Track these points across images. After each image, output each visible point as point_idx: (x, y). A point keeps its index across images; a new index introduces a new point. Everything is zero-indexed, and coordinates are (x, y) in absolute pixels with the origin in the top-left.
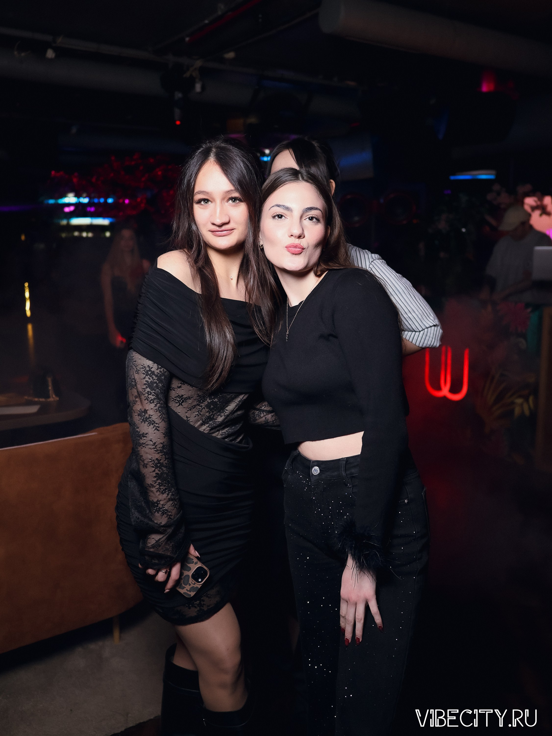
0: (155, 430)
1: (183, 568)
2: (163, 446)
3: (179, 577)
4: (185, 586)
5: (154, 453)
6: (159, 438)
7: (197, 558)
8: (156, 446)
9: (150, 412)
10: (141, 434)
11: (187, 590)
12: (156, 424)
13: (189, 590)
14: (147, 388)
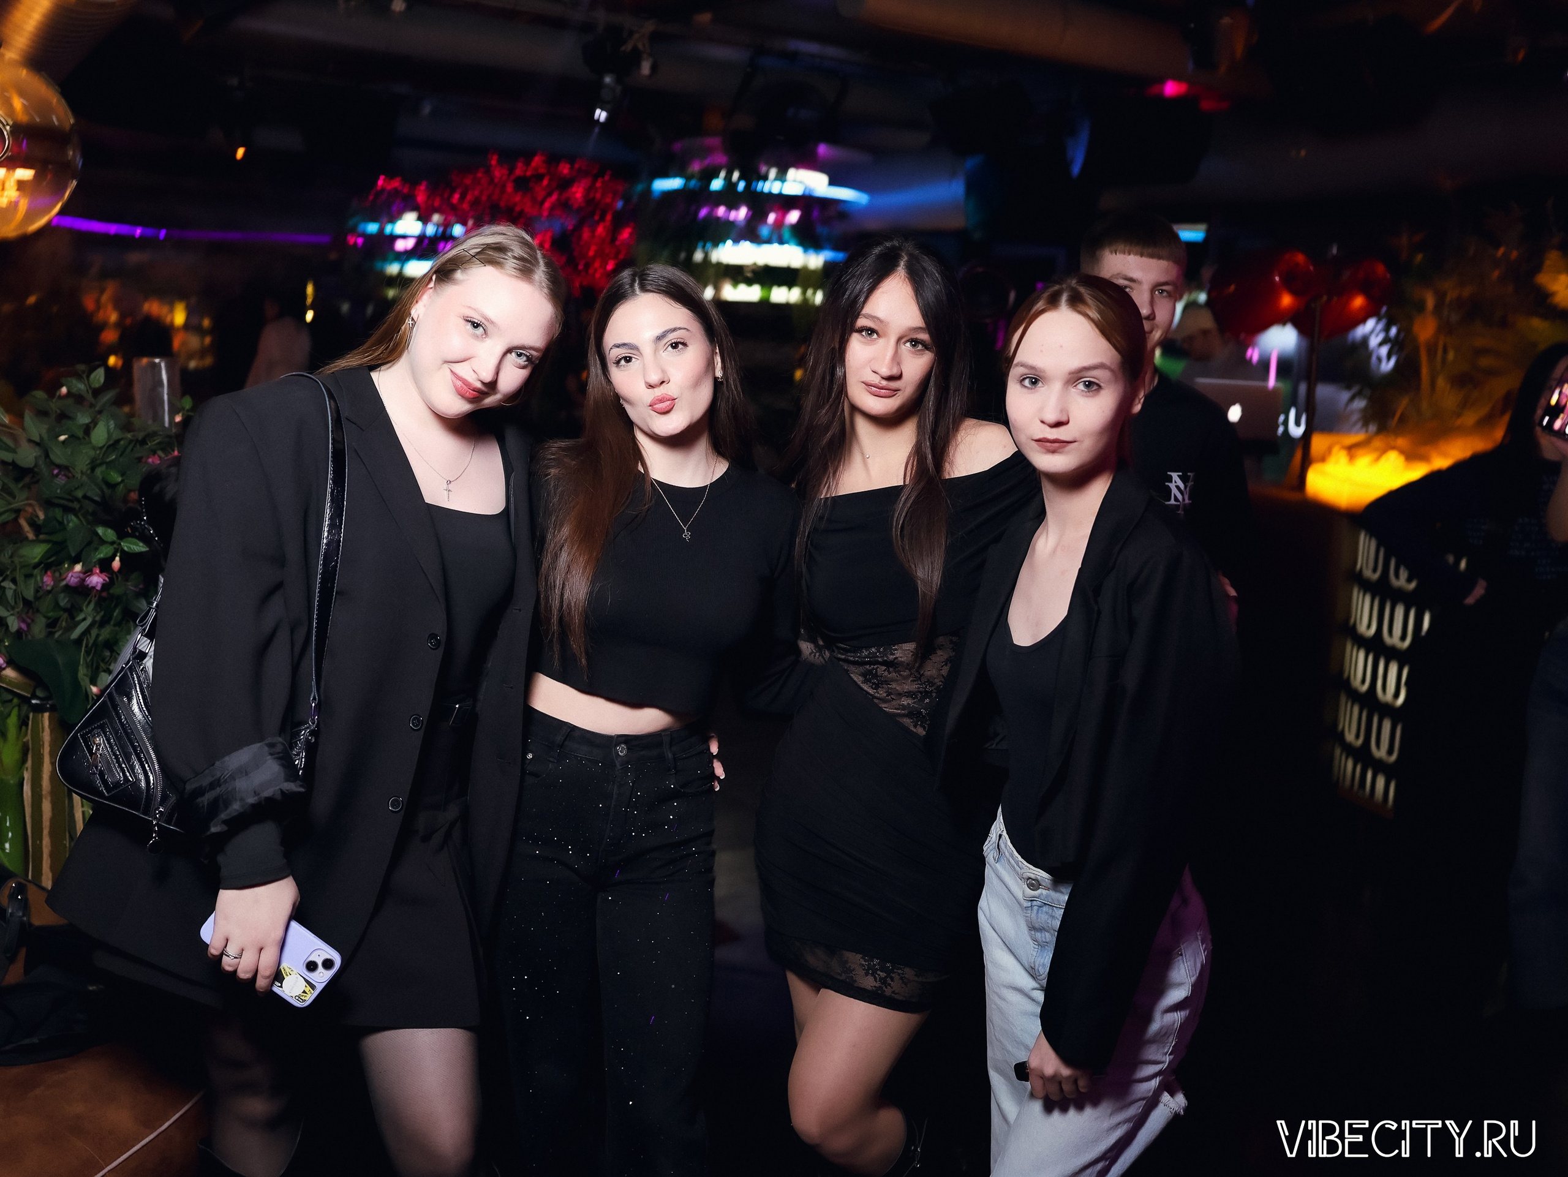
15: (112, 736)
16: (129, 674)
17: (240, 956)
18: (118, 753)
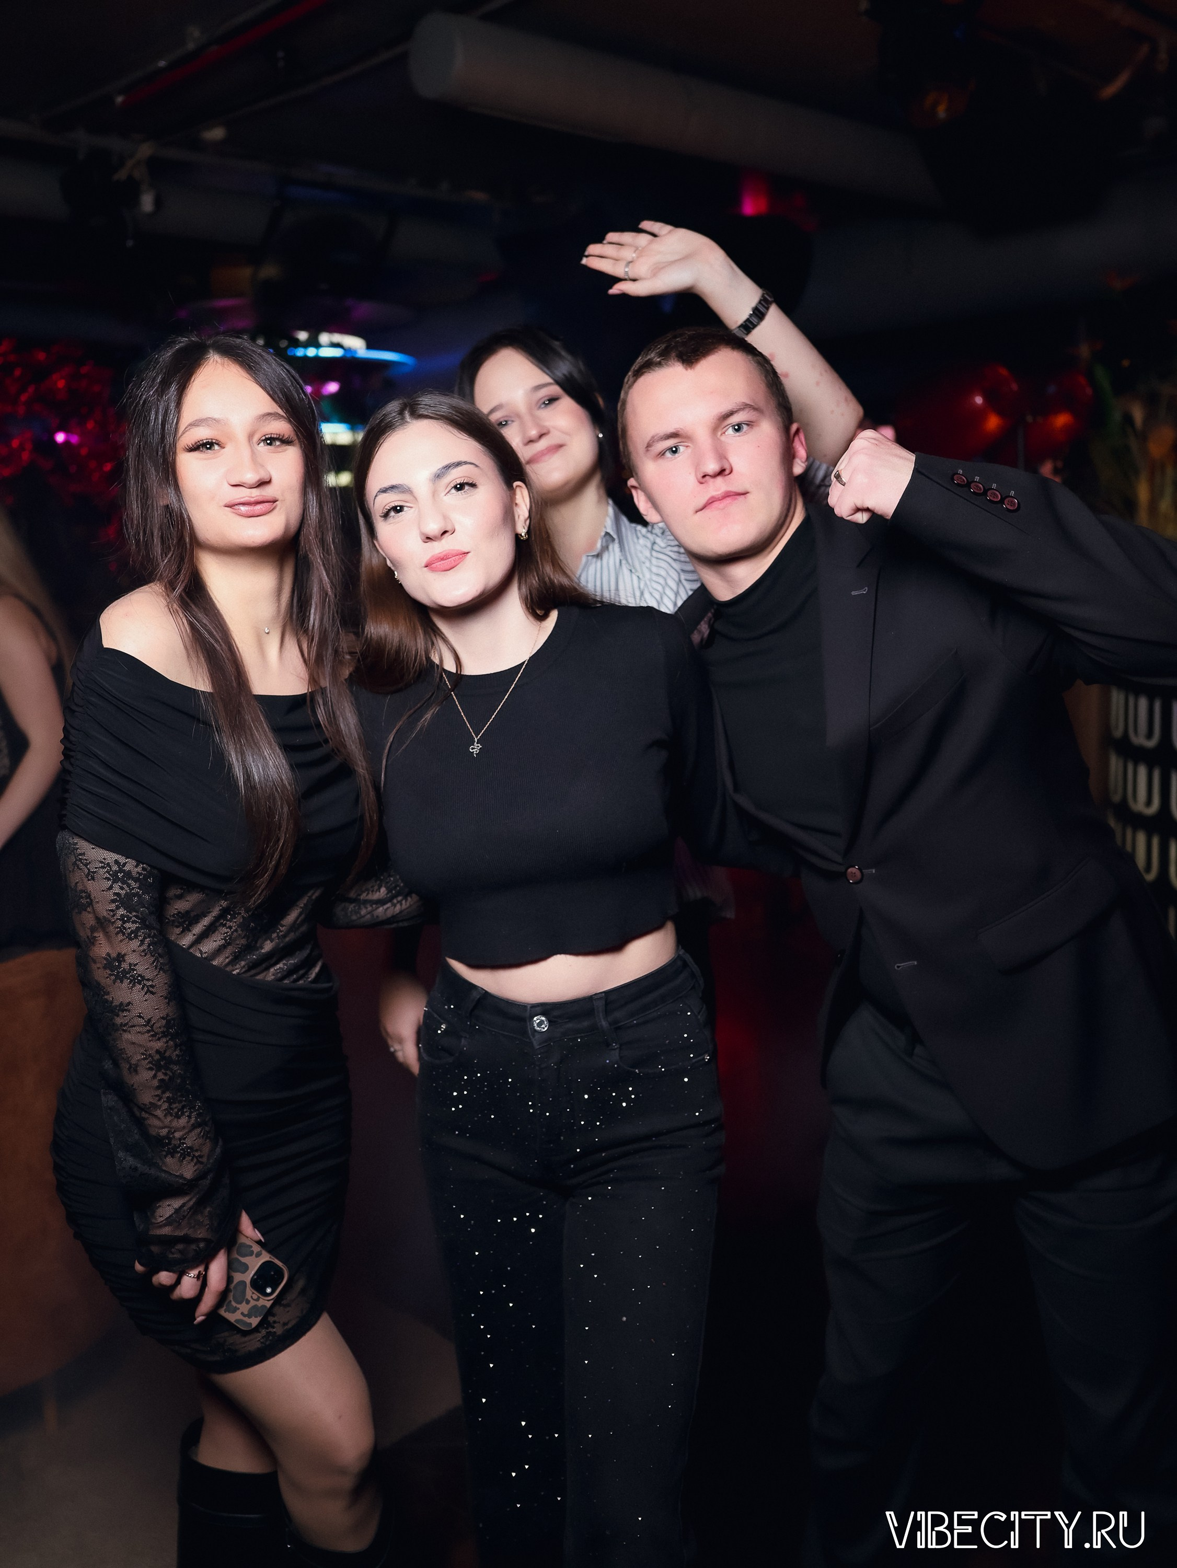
0: (146, 994)
1: (231, 1267)
2: (168, 1022)
3: (225, 1286)
4: (238, 1306)
5: (150, 1041)
6: (157, 1009)
7: (259, 1242)
8: (152, 1027)
9: (131, 959)
10: (117, 1006)
11: (242, 1314)
12: (148, 980)
13: (246, 1313)
14: (118, 908)
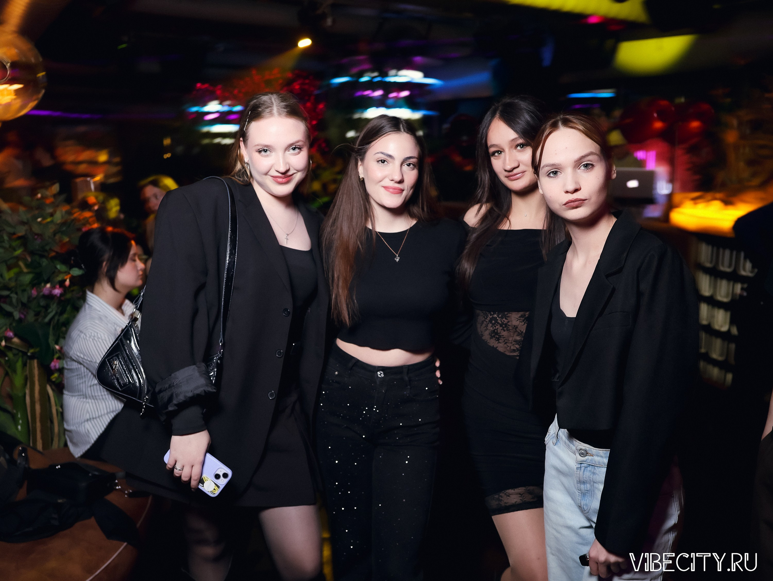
15: (122, 360)
16: (130, 329)
17: (183, 469)
18: (125, 369)
